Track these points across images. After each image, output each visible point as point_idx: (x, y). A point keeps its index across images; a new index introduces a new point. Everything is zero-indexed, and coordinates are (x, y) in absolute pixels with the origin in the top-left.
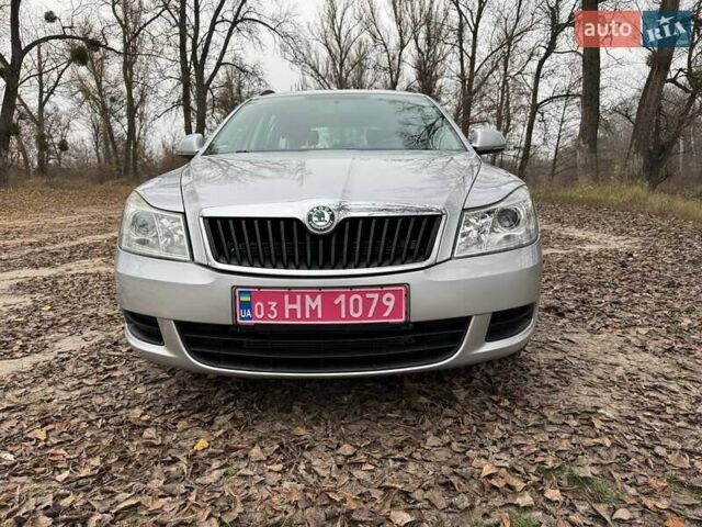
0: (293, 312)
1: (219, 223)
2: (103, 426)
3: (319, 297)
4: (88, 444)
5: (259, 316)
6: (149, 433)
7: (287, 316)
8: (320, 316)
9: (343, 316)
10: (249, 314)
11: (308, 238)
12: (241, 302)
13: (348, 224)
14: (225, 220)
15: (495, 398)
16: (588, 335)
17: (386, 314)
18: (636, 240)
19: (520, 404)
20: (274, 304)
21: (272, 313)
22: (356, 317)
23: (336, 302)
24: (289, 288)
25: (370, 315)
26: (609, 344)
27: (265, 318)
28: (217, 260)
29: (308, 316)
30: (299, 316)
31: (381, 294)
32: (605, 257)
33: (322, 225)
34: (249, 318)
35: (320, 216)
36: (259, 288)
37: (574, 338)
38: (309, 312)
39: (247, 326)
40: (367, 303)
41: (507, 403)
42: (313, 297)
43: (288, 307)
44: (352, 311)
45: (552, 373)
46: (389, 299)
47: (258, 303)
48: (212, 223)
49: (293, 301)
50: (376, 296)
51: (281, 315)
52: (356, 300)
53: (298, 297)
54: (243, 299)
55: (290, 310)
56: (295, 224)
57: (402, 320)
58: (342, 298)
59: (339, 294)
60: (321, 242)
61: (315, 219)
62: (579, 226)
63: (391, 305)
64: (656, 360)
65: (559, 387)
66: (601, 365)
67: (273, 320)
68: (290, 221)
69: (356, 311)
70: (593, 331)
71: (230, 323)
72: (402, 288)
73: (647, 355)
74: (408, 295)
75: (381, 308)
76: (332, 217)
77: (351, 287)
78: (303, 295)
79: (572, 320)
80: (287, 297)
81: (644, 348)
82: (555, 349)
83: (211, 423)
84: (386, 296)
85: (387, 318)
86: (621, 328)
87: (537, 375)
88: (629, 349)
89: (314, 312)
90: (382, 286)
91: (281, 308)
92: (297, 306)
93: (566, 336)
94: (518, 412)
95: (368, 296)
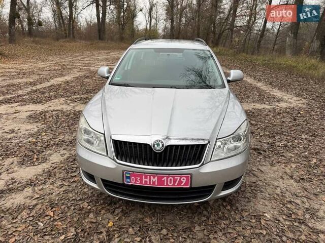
0: (146, 182)
1: (118, 142)
2: (73, 210)
3: (156, 177)
4: (69, 220)
5: (133, 182)
6: (91, 215)
7: (144, 183)
8: (156, 184)
9: (165, 184)
10: (129, 180)
11: (153, 153)
12: (126, 176)
13: (169, 147)
14: (121, 142)
15: (224, 204)
16: (270, 167)
17: (183, 184)
18: (304, 101)
19: (234, 208)
20: (139, 178)
21: (138, 181)
22: (170, 185)
23: (163, 179)
24: (145, 173)
25: (176, 185)
26: (278, 173)
27: (135, 183)
28: (117, 159)
29: (152, 184)
30: (148, 183)
31: (181, 177)
32: (288, 113)
33: (158, 148)
34: (129, 182)
35: (158, 145)
36: (133, 172)
37: (263, 168)
38: (152, 182)
39: (128, 185)
40: (175, 180)
41: (229, 207)
42: (154, 177)
43: (144, 180)
44: (169, 183)
45: (250, 190)
46: (183, 179)
47: (132, 178)
48: (115, 142)
49: (146, 178)
50: (179, 178)
51: (141, 182)
52: (171, 179)
53: (148, 177)
54: (127, 175)
55: (145, 181)
56: (148, 146)
57: (189, 187)
58: (165, 178)
59: (164, 177)
60: (158, 155)
61: (156, 146)
62: (280, 89)
63: (184, 181)
64: (295, 184)
65: (251, 199)
66: (271, 186)
67: (138, 184)
68: (146, 145)
69: (170, 183)
70: (272, 165)
71: (122, 183)
72: (189, 175)
73: (292, 181)
74: (191, 178)
75: (180, 182)
76: (163, 145)
77: (169, 174)
78: (150, 176)
79: (265, 157)
80: (144, 176)
81: (291, 177)
82: (254, 175)
83: (114, 212)
84: (183, 178)
85: (183, 186)
86: (284, 163)
87: (244, 191)
88: (285, 177)
89: (154, 183)
90: (181, 174)
91: (141, 180)
92: (148, 180)
93: (260, 167)
94: (233, 213)
95: (176, 178)
